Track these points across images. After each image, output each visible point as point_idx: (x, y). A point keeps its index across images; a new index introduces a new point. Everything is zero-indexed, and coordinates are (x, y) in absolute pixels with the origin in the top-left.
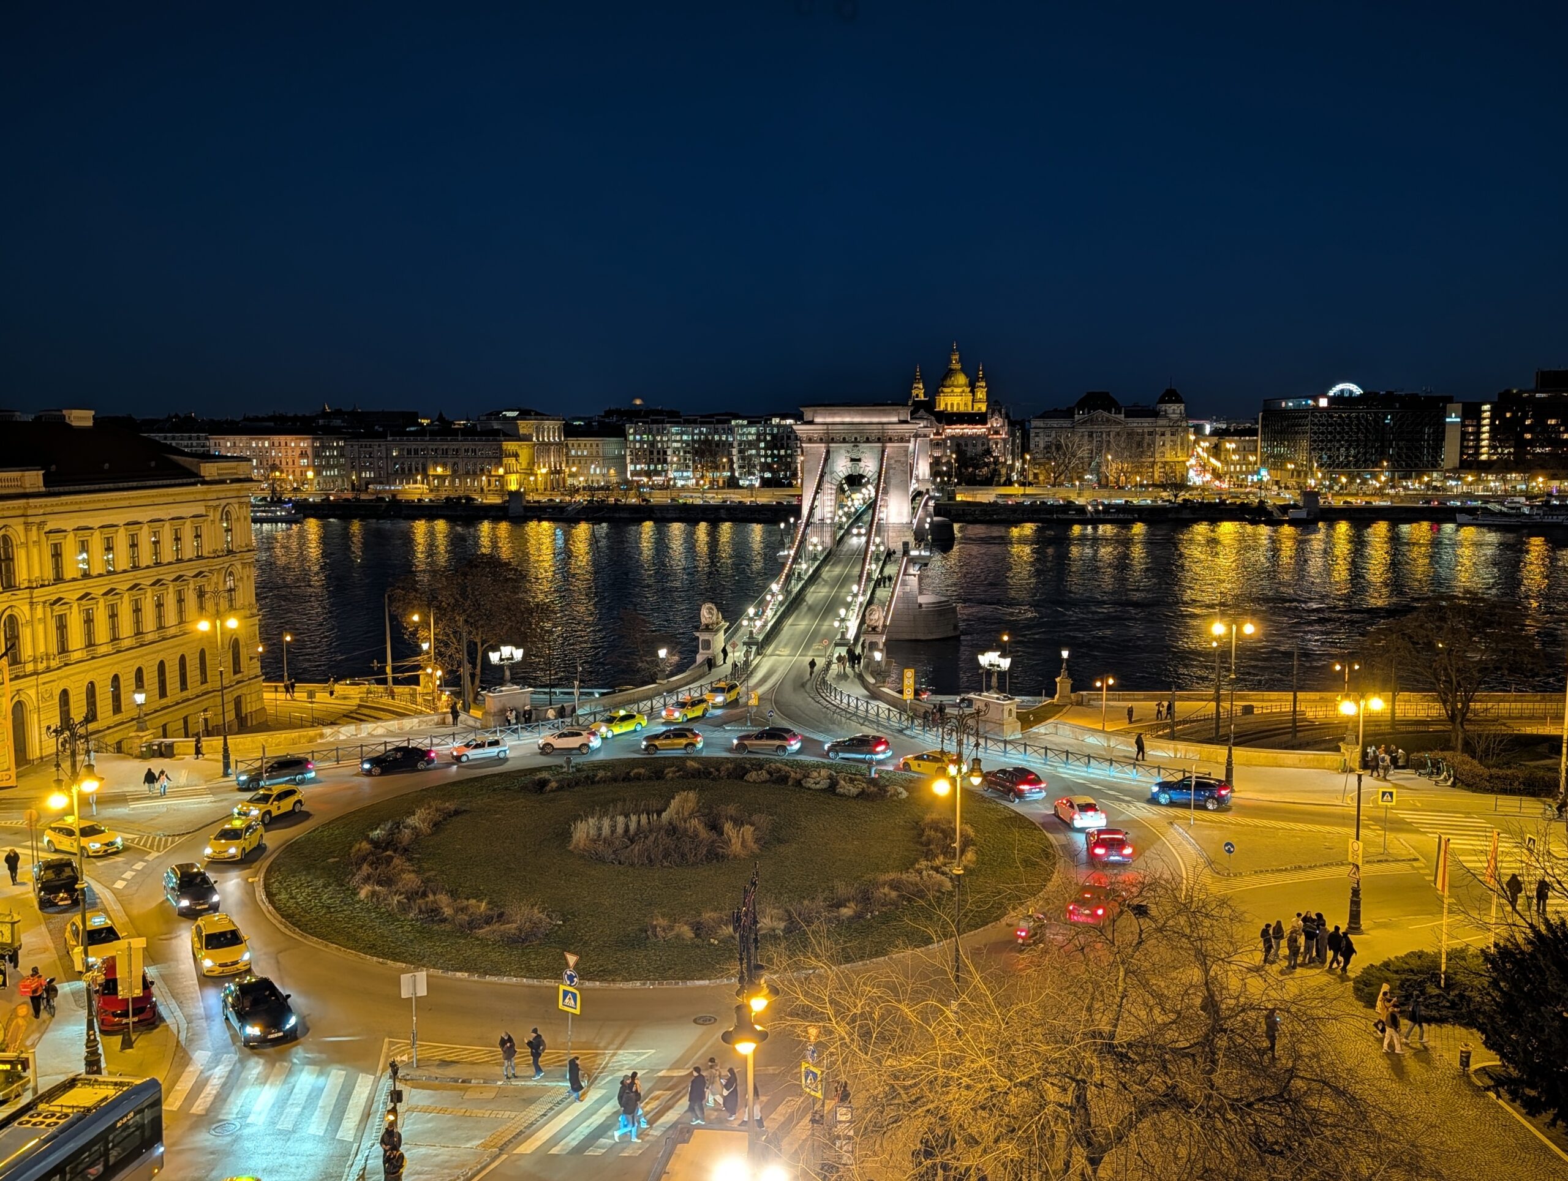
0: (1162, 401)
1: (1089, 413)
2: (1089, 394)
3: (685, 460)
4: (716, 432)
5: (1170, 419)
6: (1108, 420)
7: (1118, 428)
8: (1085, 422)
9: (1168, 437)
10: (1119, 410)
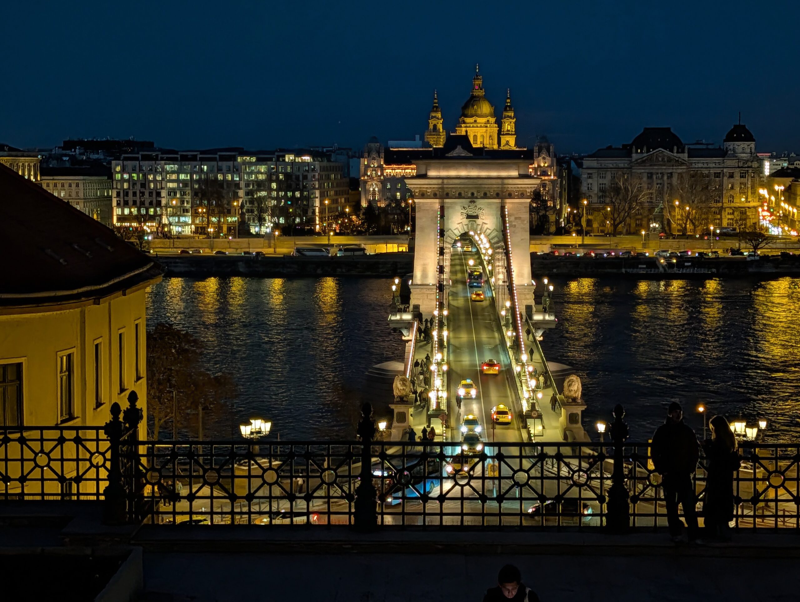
0: (730, 138)
1: (648, 151)
2: (646, 129)
3: (182, 202)
4: (220, 170)
5: (739, 160)
6: (670, 160)
7: (682, 169)
8: (644, 162)
9: (737, 180)
10: (681, 148)
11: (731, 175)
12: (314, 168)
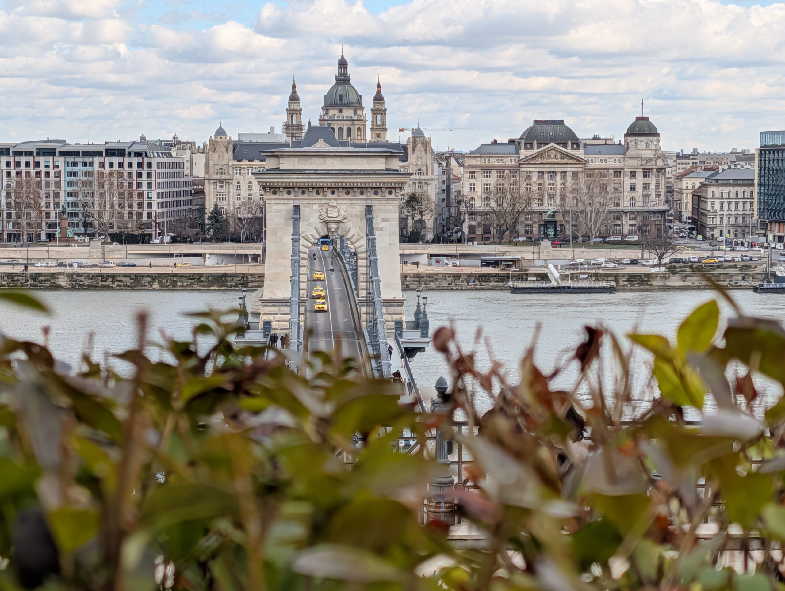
1: (539, 147)
2: (536, 122)
4: (37, 167)
5: (642, 157)
6: (563, 157)
7: (577, 168)
8: (533, 159)
9: (640, 180)
10: (576, 144)
11: (633, 175)
12: (149, 165)
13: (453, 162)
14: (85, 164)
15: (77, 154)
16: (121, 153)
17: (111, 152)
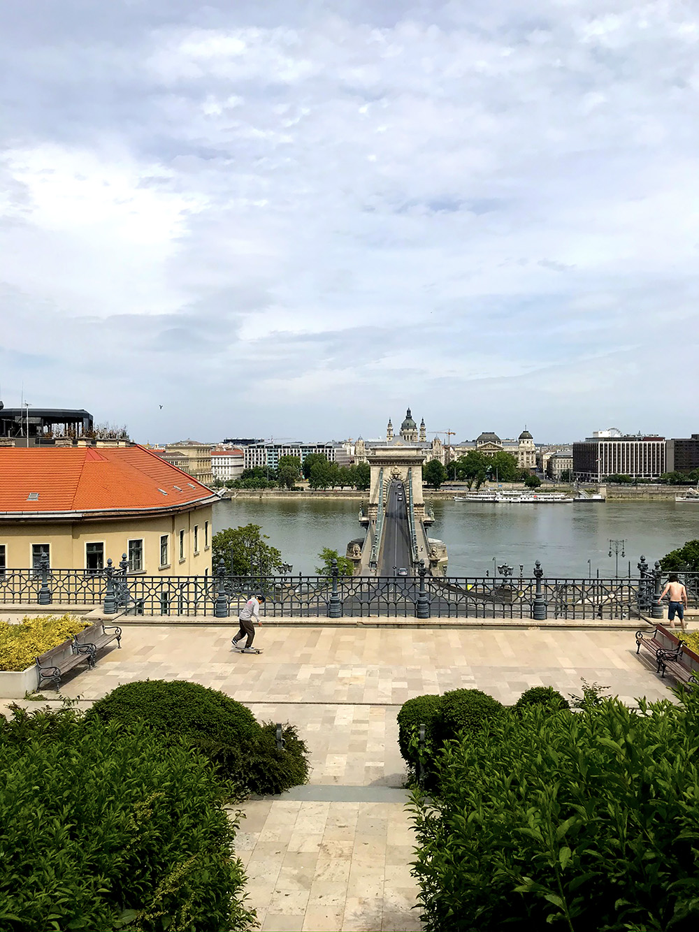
1: (485, 443)
2: (483, 433)
5: (526, 447)
6: (494, 447)
7: (499, 451)
8: (482, 448)
9: (525, 456)
10: (499, 441)
11: (522, 454)
12: (333, 451)
13: (451, 449)
14: (309, 451)
15: (306, 447)
16: (323, 447)
17: (319, 447)
